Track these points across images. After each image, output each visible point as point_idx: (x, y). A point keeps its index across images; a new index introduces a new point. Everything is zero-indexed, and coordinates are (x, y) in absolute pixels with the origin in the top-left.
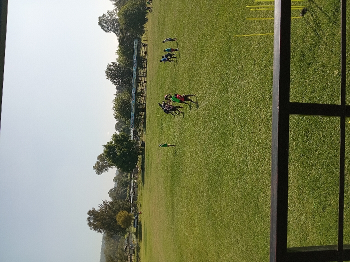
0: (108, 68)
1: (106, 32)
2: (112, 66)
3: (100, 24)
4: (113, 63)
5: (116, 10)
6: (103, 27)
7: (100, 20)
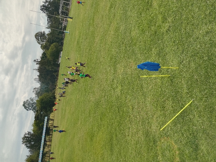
0: (24, 136)
1: (27, 110)
2: (28, 134)
3: (24, 105)
4: (29, 132)
5: (36, 97)
6: (25, 107)
7: (24, 103)
